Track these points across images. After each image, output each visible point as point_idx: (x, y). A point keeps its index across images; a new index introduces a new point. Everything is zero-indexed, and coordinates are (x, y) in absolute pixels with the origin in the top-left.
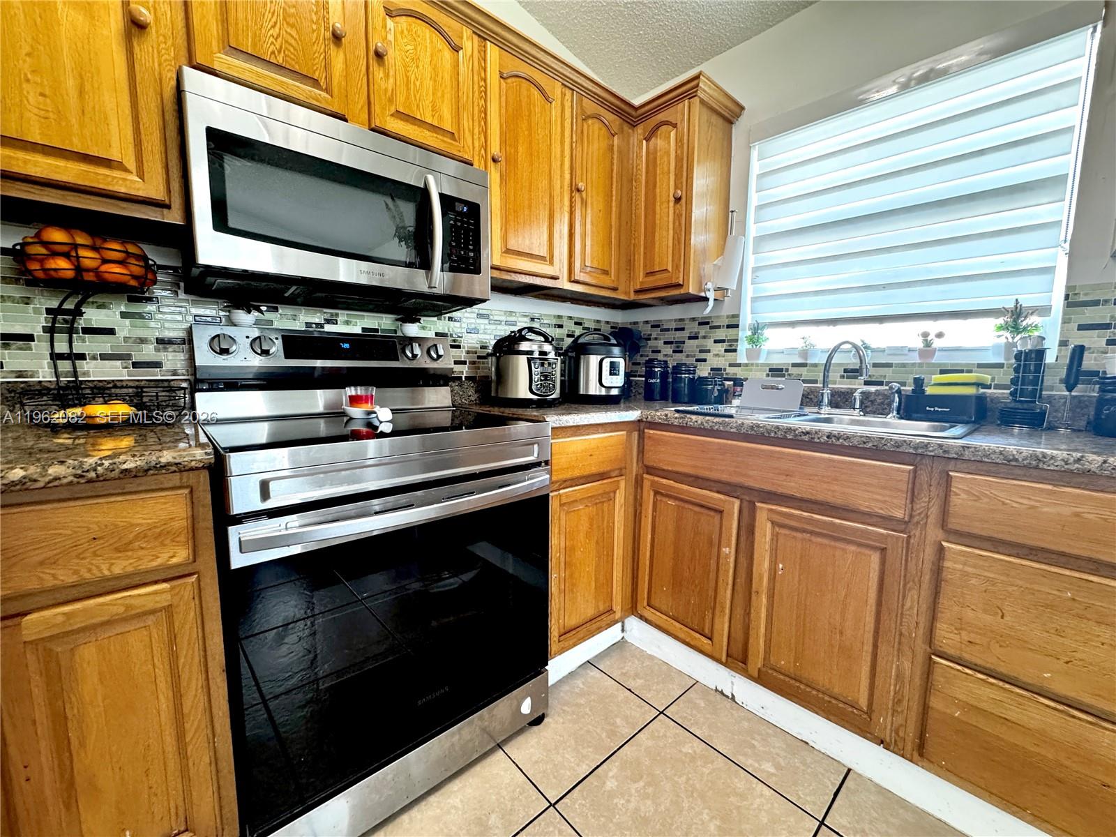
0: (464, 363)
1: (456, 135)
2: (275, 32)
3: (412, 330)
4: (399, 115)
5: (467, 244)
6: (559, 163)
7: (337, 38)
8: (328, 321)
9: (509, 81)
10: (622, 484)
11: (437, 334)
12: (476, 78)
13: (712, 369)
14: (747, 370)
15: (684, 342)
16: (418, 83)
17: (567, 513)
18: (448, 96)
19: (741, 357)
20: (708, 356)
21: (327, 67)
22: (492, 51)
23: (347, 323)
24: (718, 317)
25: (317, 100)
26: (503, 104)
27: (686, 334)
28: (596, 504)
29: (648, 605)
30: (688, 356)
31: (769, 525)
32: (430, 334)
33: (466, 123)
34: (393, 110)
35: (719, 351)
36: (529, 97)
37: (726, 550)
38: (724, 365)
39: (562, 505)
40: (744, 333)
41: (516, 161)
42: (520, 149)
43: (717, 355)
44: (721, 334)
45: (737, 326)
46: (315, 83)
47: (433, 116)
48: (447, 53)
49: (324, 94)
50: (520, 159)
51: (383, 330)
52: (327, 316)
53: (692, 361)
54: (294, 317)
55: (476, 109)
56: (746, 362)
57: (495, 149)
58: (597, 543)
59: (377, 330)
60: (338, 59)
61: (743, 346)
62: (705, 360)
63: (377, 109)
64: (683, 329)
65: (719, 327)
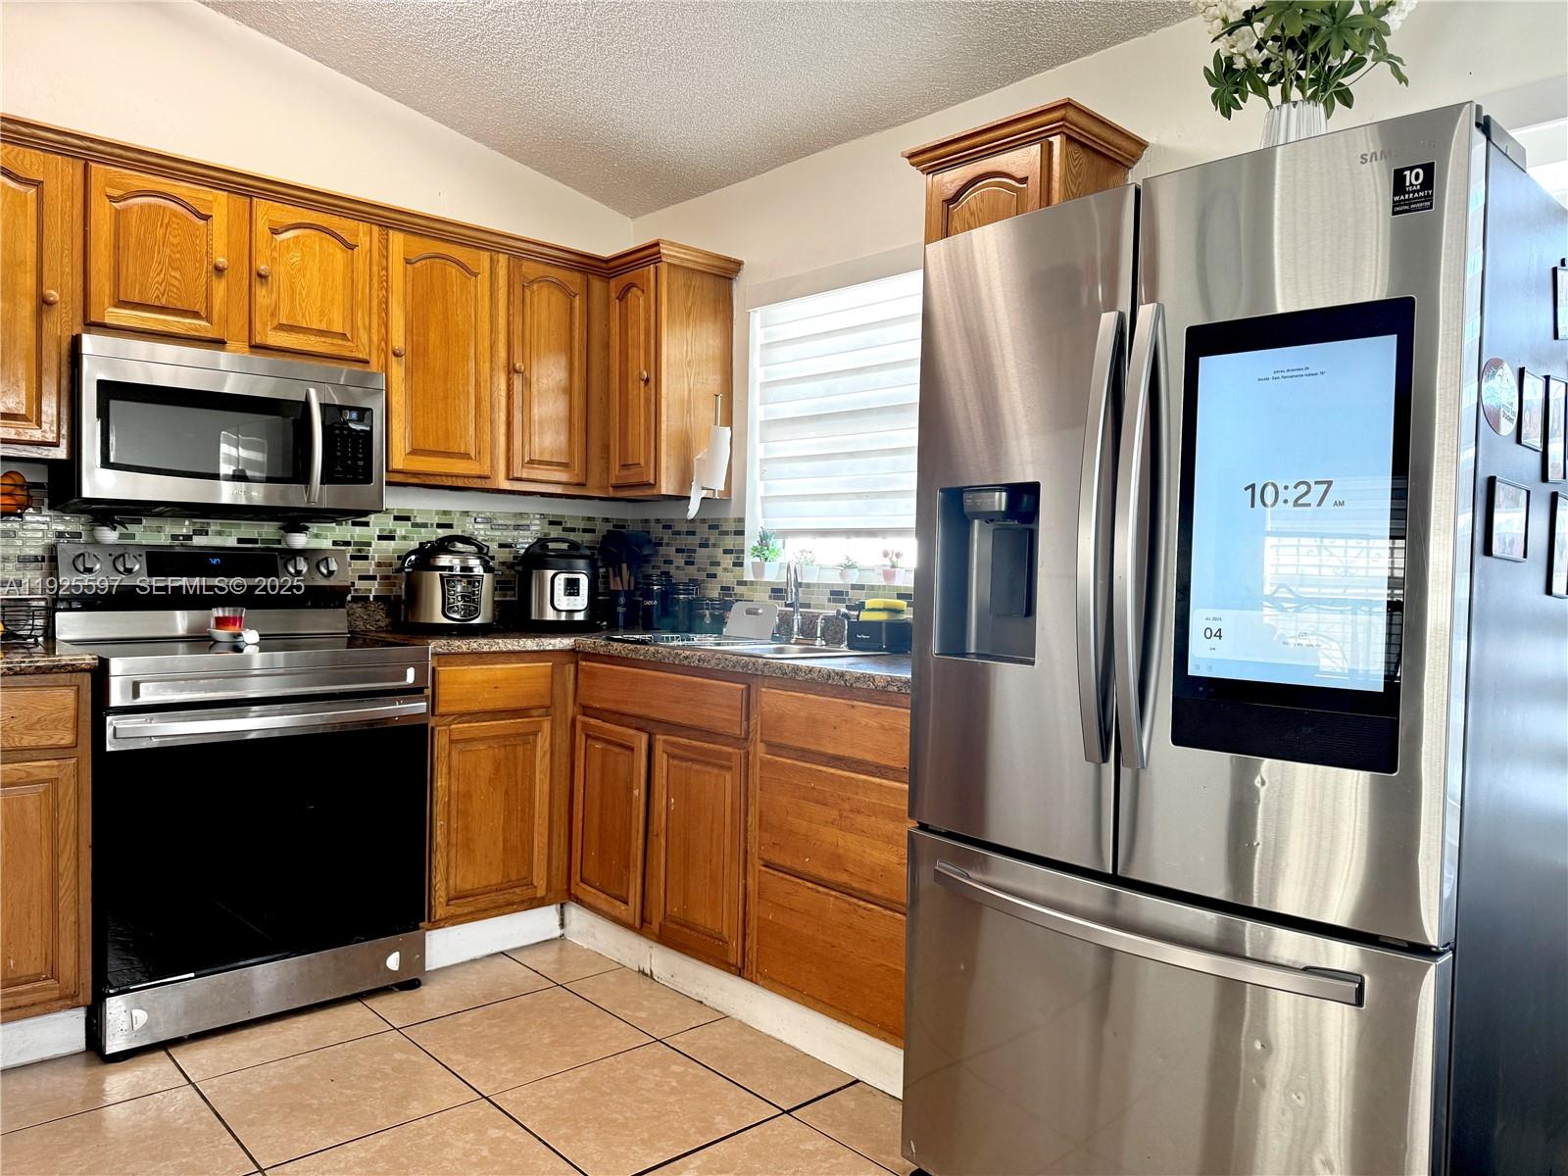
0: (373, 578)
1: (349, 336)
2: (159, 279)
3: (299, 540)
4: (281, 327)
5: (355, 450)
6: (487, 344)
7: (219, 270)
8: (197, 532)
9: (418, 264)
10: (546, 726)
11: (335, 543)
12: (375, 269)
13: (723, 588)
14: (751, 590)
15: (694, 551)
16: (304, 293)
17: (462, 752)
18: (339, 298)
19: (749, 576)
20: (719, 570)
21: (208, 297)
22: (397, 240)
23: (220, 533)
24: (726, 520)
25: (196, 331)
26: (410, 290)
27: (695, 540)
28: (505, 746)
29: (582, 880)
30: (699, 570)
31: (665, 757)
32: (326, 544)
33: (361, 320)
34: (276, 323)
35: (728, 564)
36: (444, 277)
37: (636, 792)
38: (733, 582)
39: (451, 742)
40: (750, 541)
41: (426, 352)
42: (432, 335)
43: (725, 570)
44: (730, 542)
45: (741, 533)
46: (196, 315)
47: (321, 321)
48: (339, 255)
49: (203, 323)
50: (431, 347)
51: (264, 541)
52: (198, 527)
53: (702, 576)
54: (159, 530)
55: (375, 303)
56: (753, 579)
57: (398, 341)
58: (506, 792)
59: (255, 541)
60: (220, 288)
61: (749, 560)
62: (714, 576)
63: (258, 326)
64: (693, 533)
65: (726, 533)
